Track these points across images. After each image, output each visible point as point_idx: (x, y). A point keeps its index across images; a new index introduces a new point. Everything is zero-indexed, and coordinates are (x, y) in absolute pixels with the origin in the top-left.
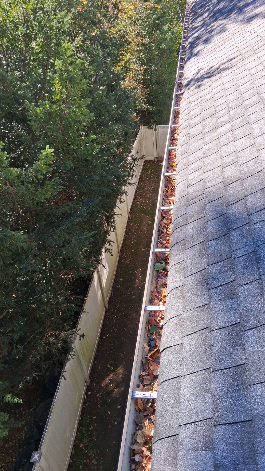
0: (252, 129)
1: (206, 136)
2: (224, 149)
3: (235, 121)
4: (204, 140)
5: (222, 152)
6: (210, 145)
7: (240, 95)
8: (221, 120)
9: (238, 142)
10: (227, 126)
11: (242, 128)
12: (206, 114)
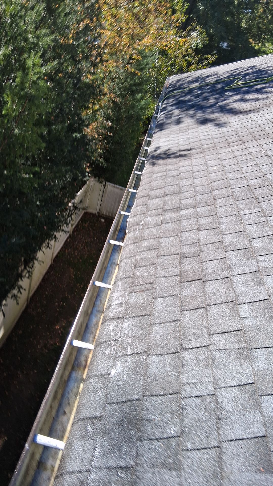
0: (220, 223)
1: (166, 213)
2: (185, 235)
3: (201, 208)
4: (164, 217)
5: (183, 238)
6: (169, 226)
7: (209, 183)
8: (185, 202)
9: (202, 232)
10: (192, 211)
11: (208, 219)
12: (169, 189)
